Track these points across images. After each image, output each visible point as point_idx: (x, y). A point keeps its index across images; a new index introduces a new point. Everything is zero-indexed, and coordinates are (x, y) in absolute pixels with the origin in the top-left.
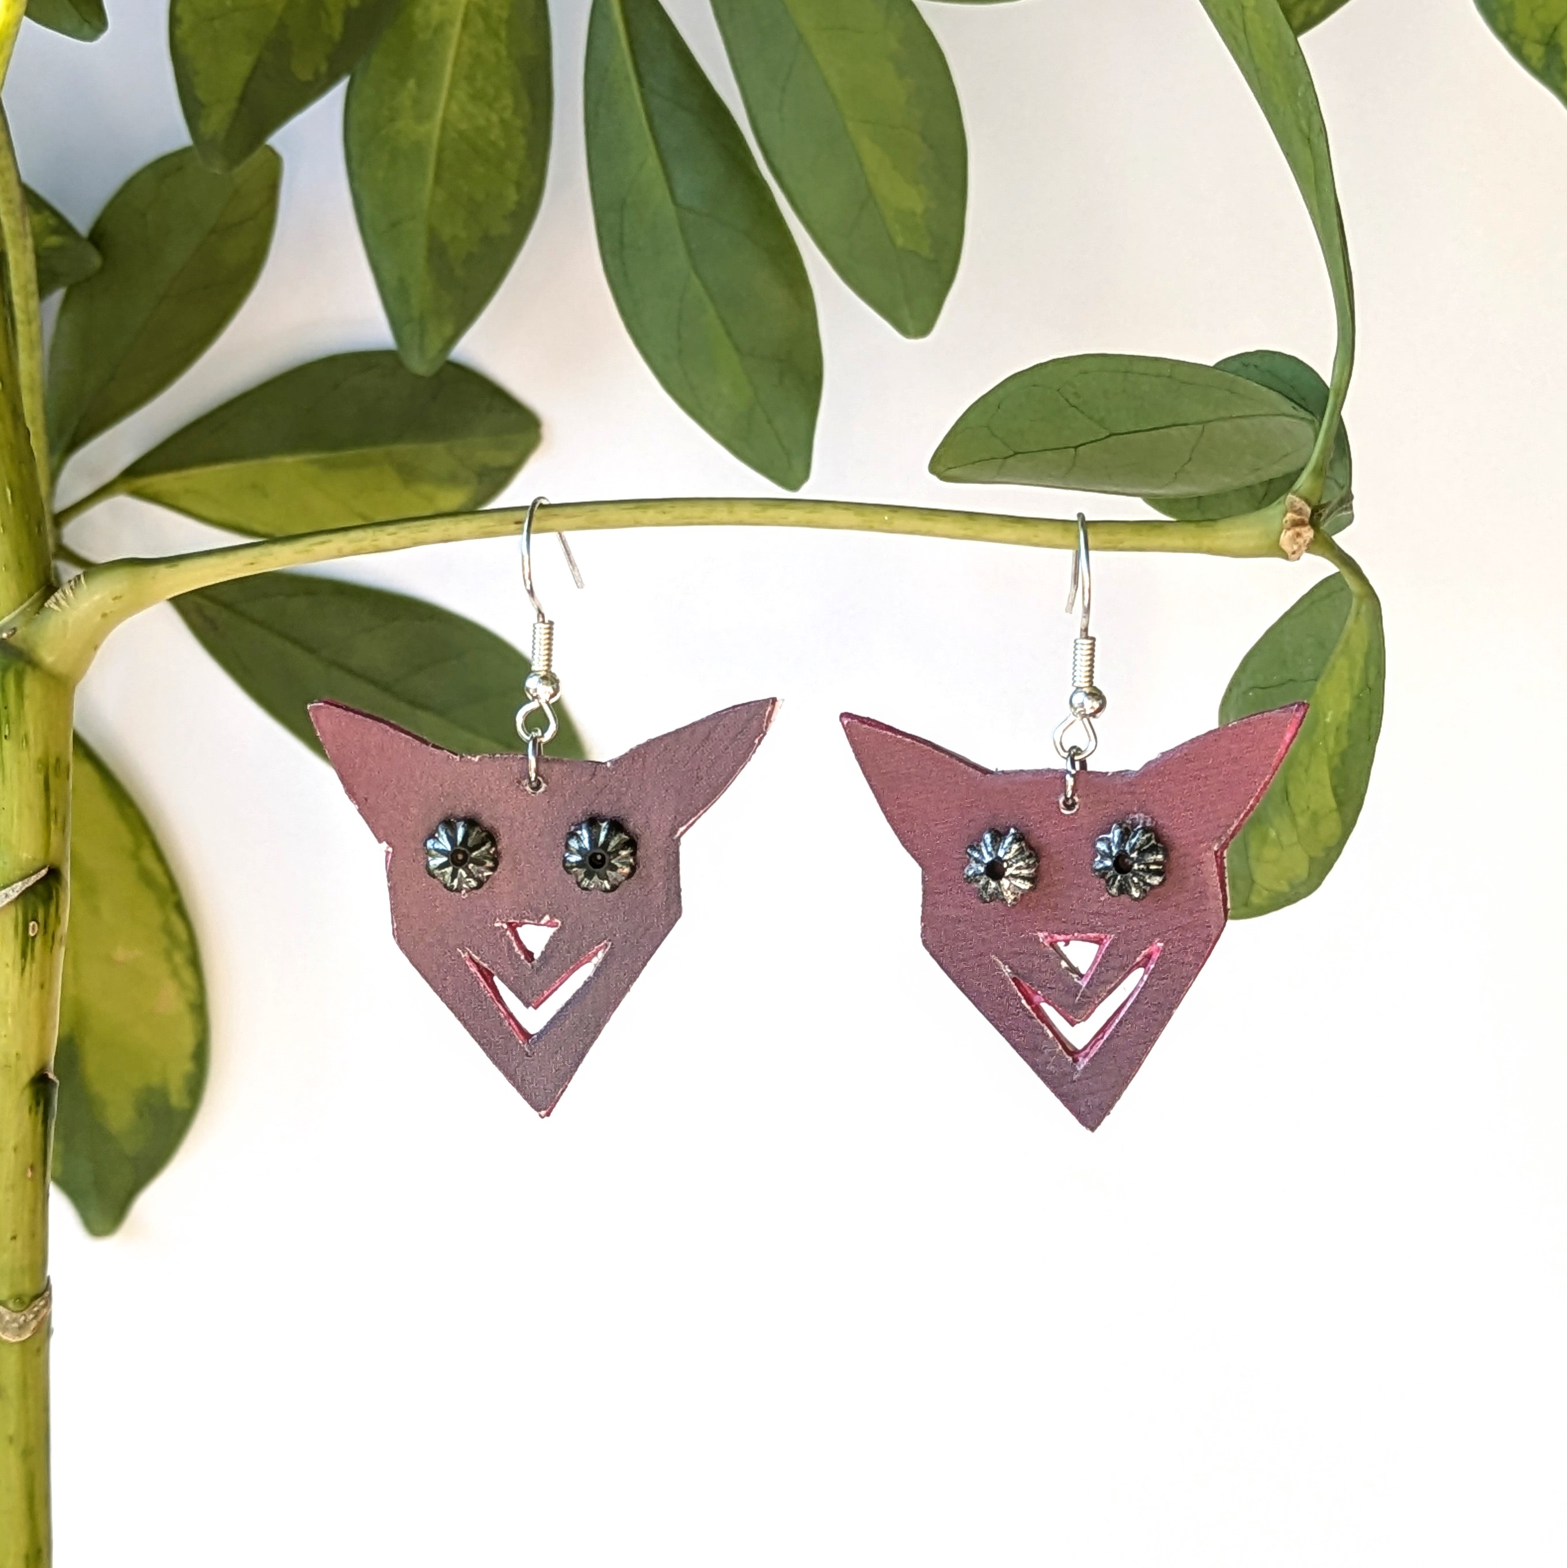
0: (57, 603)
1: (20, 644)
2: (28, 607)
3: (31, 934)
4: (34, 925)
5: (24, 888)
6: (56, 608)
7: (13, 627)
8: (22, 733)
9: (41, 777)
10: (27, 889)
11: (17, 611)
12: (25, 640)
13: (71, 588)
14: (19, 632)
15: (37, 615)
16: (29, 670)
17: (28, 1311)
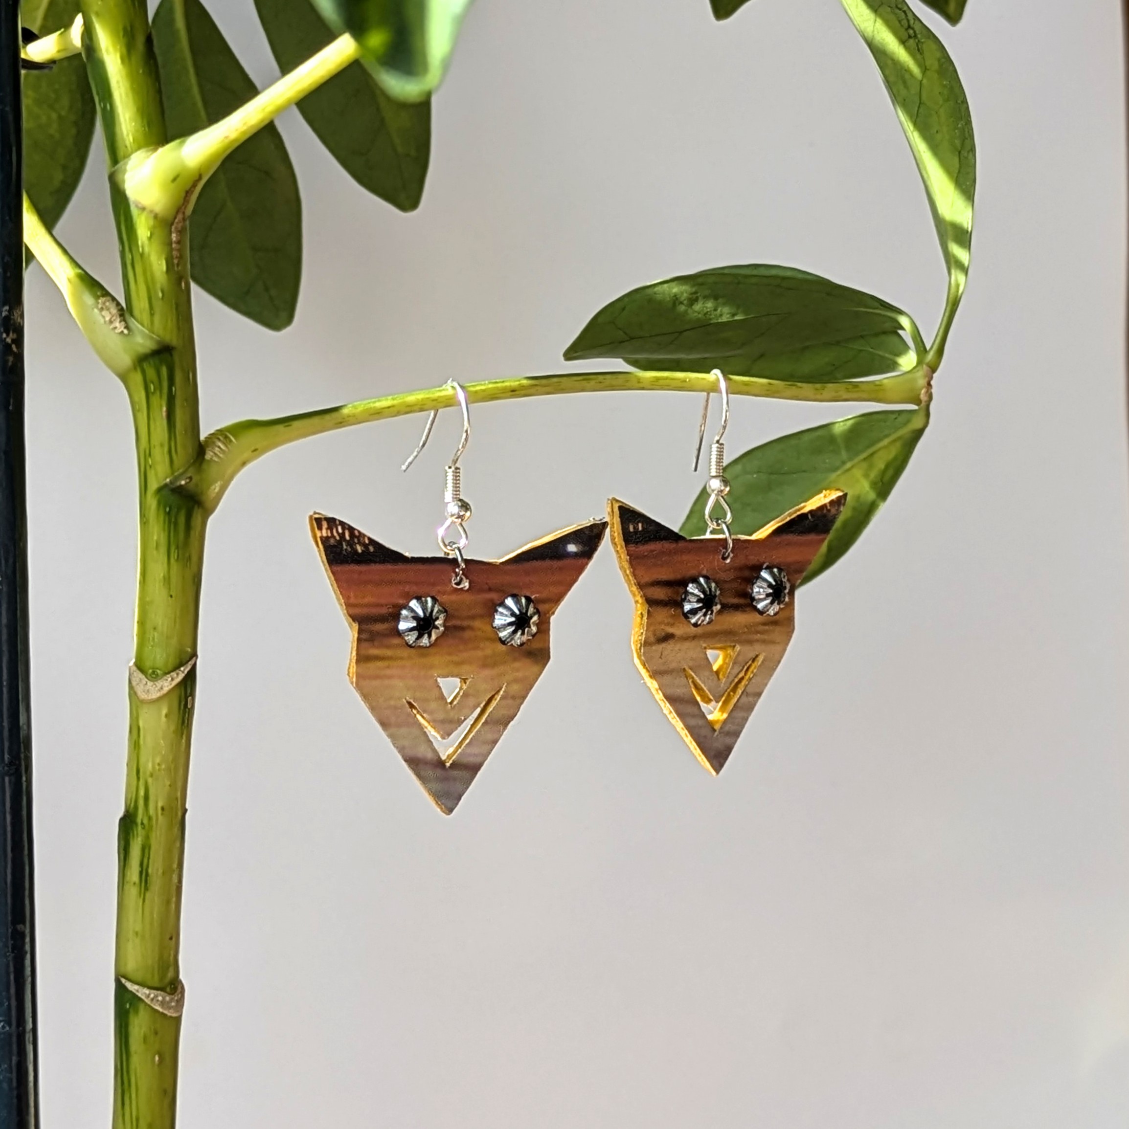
0: (216, 456)
2: (193, 460)
3: (189, 706)
4: (190, 700)
5: (186, 672)
6: (216, 459)
7: (189, 475)
8: (187, 555)
11: (188, 464)
12: (196, 486)
13: (225, 444)
14: (194, 480)
15: (201, 466)
16: (195, 509)
17: (176, 994)
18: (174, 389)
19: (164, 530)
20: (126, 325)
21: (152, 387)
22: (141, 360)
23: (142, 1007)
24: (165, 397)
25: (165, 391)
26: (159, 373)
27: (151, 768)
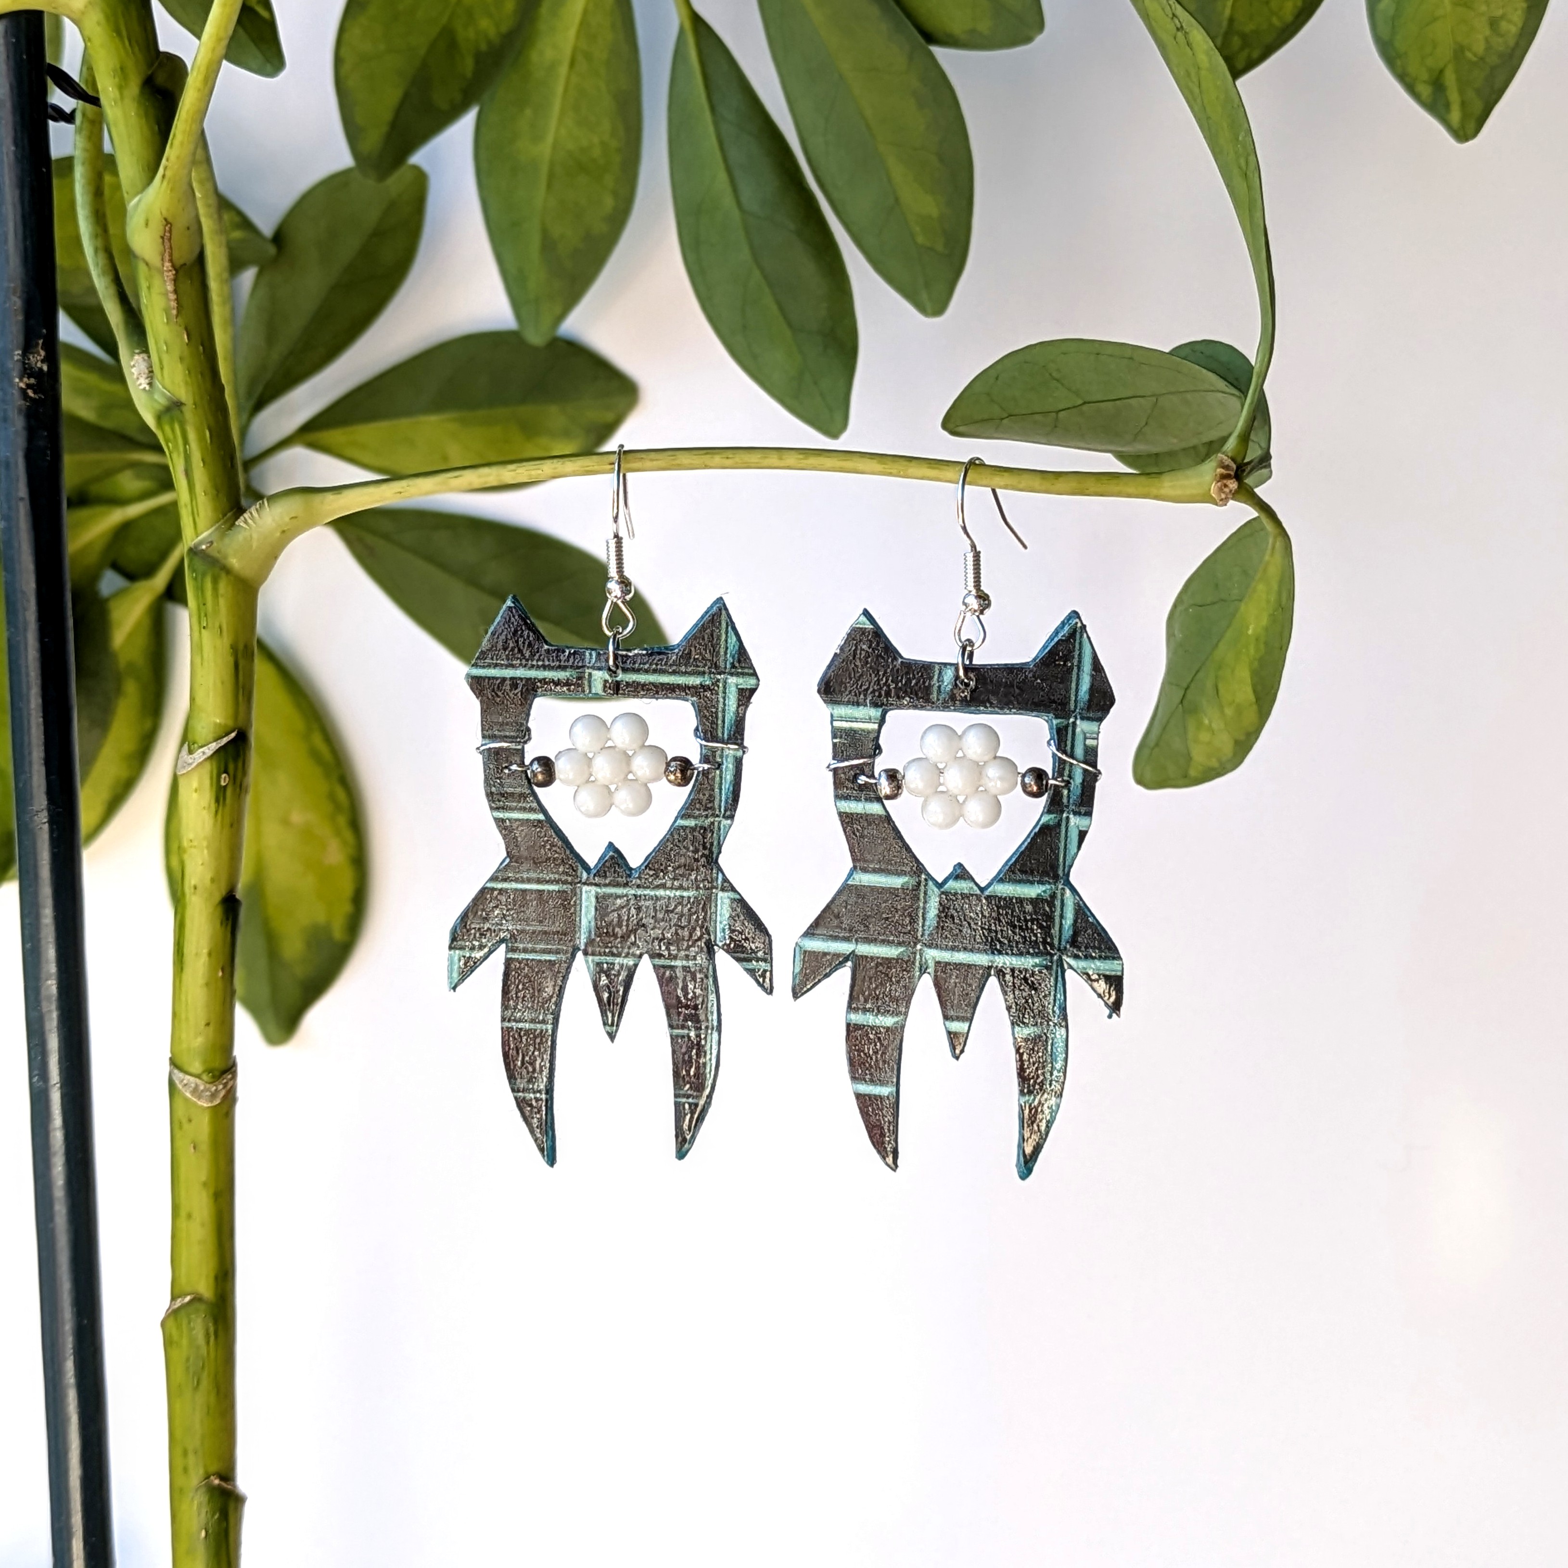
0: (246, 522)
1: (215, 554)
2: (222, 525)
3: (223, 784)
4: (225, 777)
5: (217, 748)
6: (244, 525)
7: (210, 540)
8: (217, 625)
9: (231, 660)
10: (221, 748)
11: (213, 528)
12: (219, 552)
13: (257, 510)
14: (215, 544)
15: (229, 531)
16: (223, 575)
17: (217, 1083)
18: (187, 447)
19: (195, 596)
20: (150, 381)
21: (170, 445)
22: (159, 418)
23: (177, 1091)
24: (182, 455)
25: (181, 449)
26: (173, 430)
27: (185, 844)
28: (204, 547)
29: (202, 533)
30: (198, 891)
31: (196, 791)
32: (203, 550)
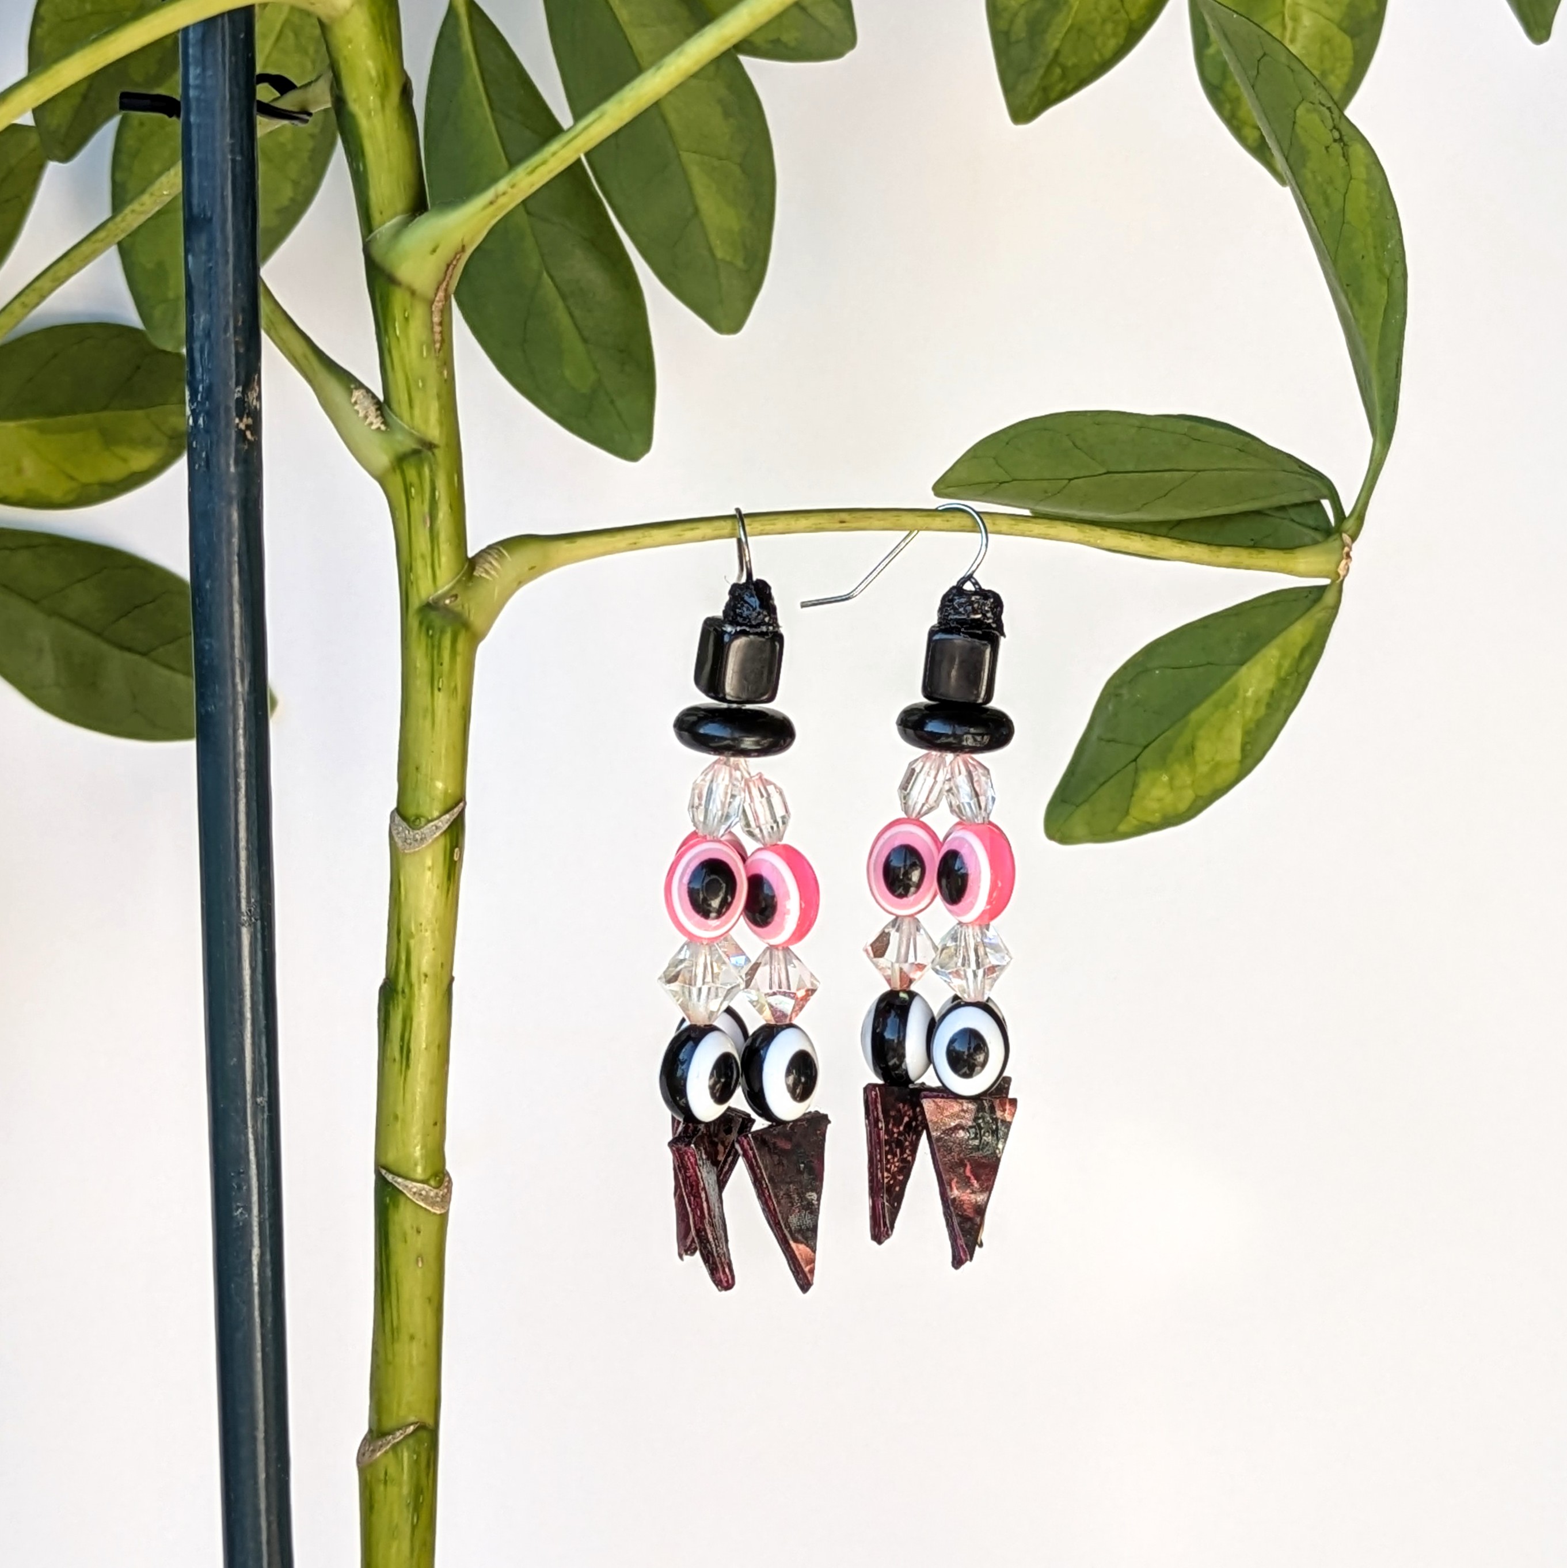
0: (487, 572)
1: (460, 608)
2: (463, 576)
3: (455, 859)
4: (457, 851)
5: (452, 820)
6: (488, 577)
7: (454, 592)
8: (453, 685)
11: (454, 581)
12: (463, 606)
13: (496, 559)
14: (459, 599)
15: (470, 584)
16: (463, 631)
17: (442, 1187)
18: (437, 493)
19: (427, 656)
20: (383, 420)
21: (413, 490)
22: (401, 461)
23: (402, 1200)
24: (427, 501)
25: (427, 495)
26: (420, 475)
27: (413, 929)
28: (447, 602)
29: (443, 586)
30: (427, 979)
31: (429, 869)
32: (446, 605)
